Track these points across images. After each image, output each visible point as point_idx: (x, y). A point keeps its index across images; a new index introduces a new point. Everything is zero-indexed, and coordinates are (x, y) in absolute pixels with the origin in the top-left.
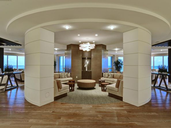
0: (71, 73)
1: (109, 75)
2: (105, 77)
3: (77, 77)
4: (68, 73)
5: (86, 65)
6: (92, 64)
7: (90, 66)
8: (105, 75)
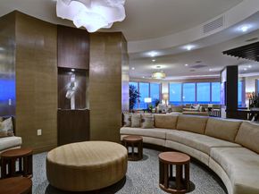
0: (13, 119)
1: (143, 121)
2: (130, 126)
3: (39, 132)
4: (4, 119)
5: (72, 93)
6: (88, 89)
7: (81, 95)
8: (130, 120)
